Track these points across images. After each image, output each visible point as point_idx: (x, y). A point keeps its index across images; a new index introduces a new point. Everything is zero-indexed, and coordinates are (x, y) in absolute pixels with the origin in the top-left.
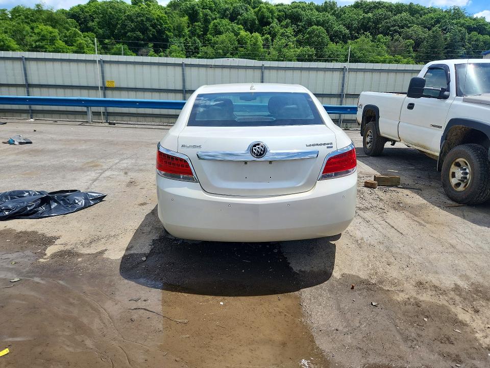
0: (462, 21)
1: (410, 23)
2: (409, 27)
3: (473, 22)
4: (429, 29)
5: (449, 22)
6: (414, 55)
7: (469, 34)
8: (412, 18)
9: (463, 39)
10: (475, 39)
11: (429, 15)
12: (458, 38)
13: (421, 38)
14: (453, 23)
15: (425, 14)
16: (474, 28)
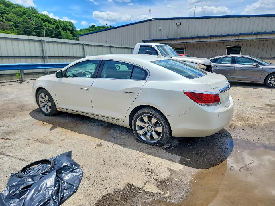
0: (38, 16)
1: (7, 11)
2: (7, 14)
3: (44, 17)
4: (21, 17)
5: (31, 14)
6: (16, 31)
7: (44, 23)
8: (7, 8)
9: (42, 25)
10: (48, 26)
11: (18, 8)
12: (39, 24)
13: (17, 22)
14: (34, 16)
15: (15, 7)
16: (45, 20)
